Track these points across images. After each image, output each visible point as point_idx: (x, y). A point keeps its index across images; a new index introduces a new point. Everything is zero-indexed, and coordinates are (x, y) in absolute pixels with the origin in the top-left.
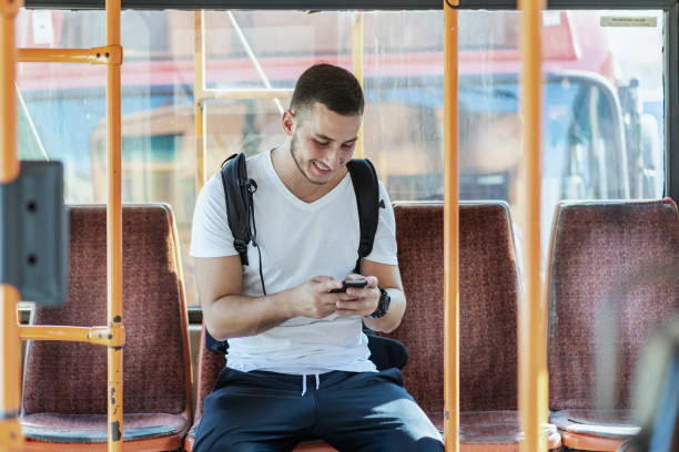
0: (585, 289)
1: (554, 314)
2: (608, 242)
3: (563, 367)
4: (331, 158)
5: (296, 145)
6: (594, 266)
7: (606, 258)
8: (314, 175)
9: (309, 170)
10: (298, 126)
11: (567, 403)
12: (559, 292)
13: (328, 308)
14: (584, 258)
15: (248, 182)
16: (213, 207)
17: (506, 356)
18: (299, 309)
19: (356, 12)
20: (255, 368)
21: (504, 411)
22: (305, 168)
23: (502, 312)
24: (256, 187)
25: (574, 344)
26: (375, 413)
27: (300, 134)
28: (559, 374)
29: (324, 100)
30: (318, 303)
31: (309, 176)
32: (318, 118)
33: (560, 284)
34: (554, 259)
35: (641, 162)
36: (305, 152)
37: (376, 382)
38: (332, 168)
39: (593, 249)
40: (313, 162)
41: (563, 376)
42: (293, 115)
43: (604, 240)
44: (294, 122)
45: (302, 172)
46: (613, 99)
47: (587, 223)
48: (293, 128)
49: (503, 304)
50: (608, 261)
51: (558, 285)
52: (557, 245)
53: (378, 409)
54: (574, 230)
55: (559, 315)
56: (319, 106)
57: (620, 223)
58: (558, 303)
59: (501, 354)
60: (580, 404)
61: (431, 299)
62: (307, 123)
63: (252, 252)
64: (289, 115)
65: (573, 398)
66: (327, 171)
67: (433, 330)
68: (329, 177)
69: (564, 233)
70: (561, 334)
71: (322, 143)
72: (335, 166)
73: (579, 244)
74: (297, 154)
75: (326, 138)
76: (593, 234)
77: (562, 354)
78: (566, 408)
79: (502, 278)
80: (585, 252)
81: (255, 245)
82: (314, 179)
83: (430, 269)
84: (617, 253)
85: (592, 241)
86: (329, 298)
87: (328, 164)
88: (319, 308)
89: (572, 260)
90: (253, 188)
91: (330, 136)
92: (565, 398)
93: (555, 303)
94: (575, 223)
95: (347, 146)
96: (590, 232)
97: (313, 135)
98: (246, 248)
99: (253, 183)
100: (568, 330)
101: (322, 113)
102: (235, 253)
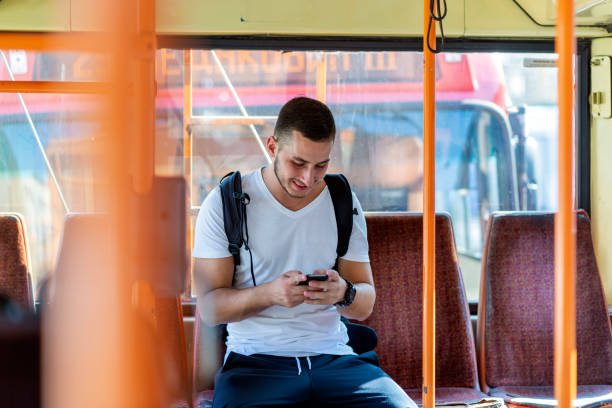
0: (515, 285)
1: (490, 306)
2: (533, 246)
3: (498, 351)
4: (306, 176)
5: (278, 165)
6: (522, 266)
7: (532, 260)
8: (293, 190)
9: (290, 187)
10: (280, 150)
11: (502, 381)
12: (494, 289)
13: (297, 298)
14: (513, 260)
15: (242, 196)
16: (212, 216)
17: (451, 341)
18: (275, 300)
19: (322, 53)
20: (255, 352)
21: (450, 389)
22: (286, 185)
23: (448, 305)
24: (249, 200)
25: (507, 332)
26: (362, 389)
27: (281, 156)
28: (495, 357)
29: (301, 129)
30: (288, 295)
31: (290, 192)
32: (295, 144)
33: (494, 281)
34: (489, 261)
35: (525, 177)
36: (286, 172)
37: (358, 363)
38: (307, 185)
39: (521, 252)
40: (292, 180)
41: (499, 358)
42: (276, 141)
43: (530, 245)
44: (277, 146)
45: (284, 188)
46: (504, 125)
47: (516, 230)
48: (276, 151)
49: (448, 298)
50: (534, 263)
51: (493, 282)
52: (492, 249)
53: (364, 386)
54: (506, 236)
55: (495, 307)
56: (296, 133)
57: (543, 230)
58: (493, 298)
59: (447, 340)
60: (513, 382)
61: (388, 294)
62: (286, 147)
63: (244, 254)
64: (272, 140)
65: (508, 376)
66: (303, 187)
67: (390, 320)
68: (306, 192)
69: (497, 238)
70: (496, 324)
71: (298, 164)
72: (310, 182)
73: (510, 248)
74: (279, 173)
75: (301, 160)
76: (521, 240)
77: (498, 340)
78: (501, 385)
79: (446, 277)
80: (514, 255)
81: (247, 248)
82: (294, 194)
83: (386, 269)
84: (541, 255)
85: (520, 246)
86: (298, 290)
87: (305, 181)
88: (290, 299)
89: (503, 261)
90: (246, 201)
91: (305, 158)
92: (501, 377)
93: (490, 297)
94: (506, 230)
95: (320, 166)
96: (517, 238)
97: (291, 157)
98: (239, 251)
99: (247, 196)
100: (502, 320)
101: (299, 139)
102: (229, 255)
